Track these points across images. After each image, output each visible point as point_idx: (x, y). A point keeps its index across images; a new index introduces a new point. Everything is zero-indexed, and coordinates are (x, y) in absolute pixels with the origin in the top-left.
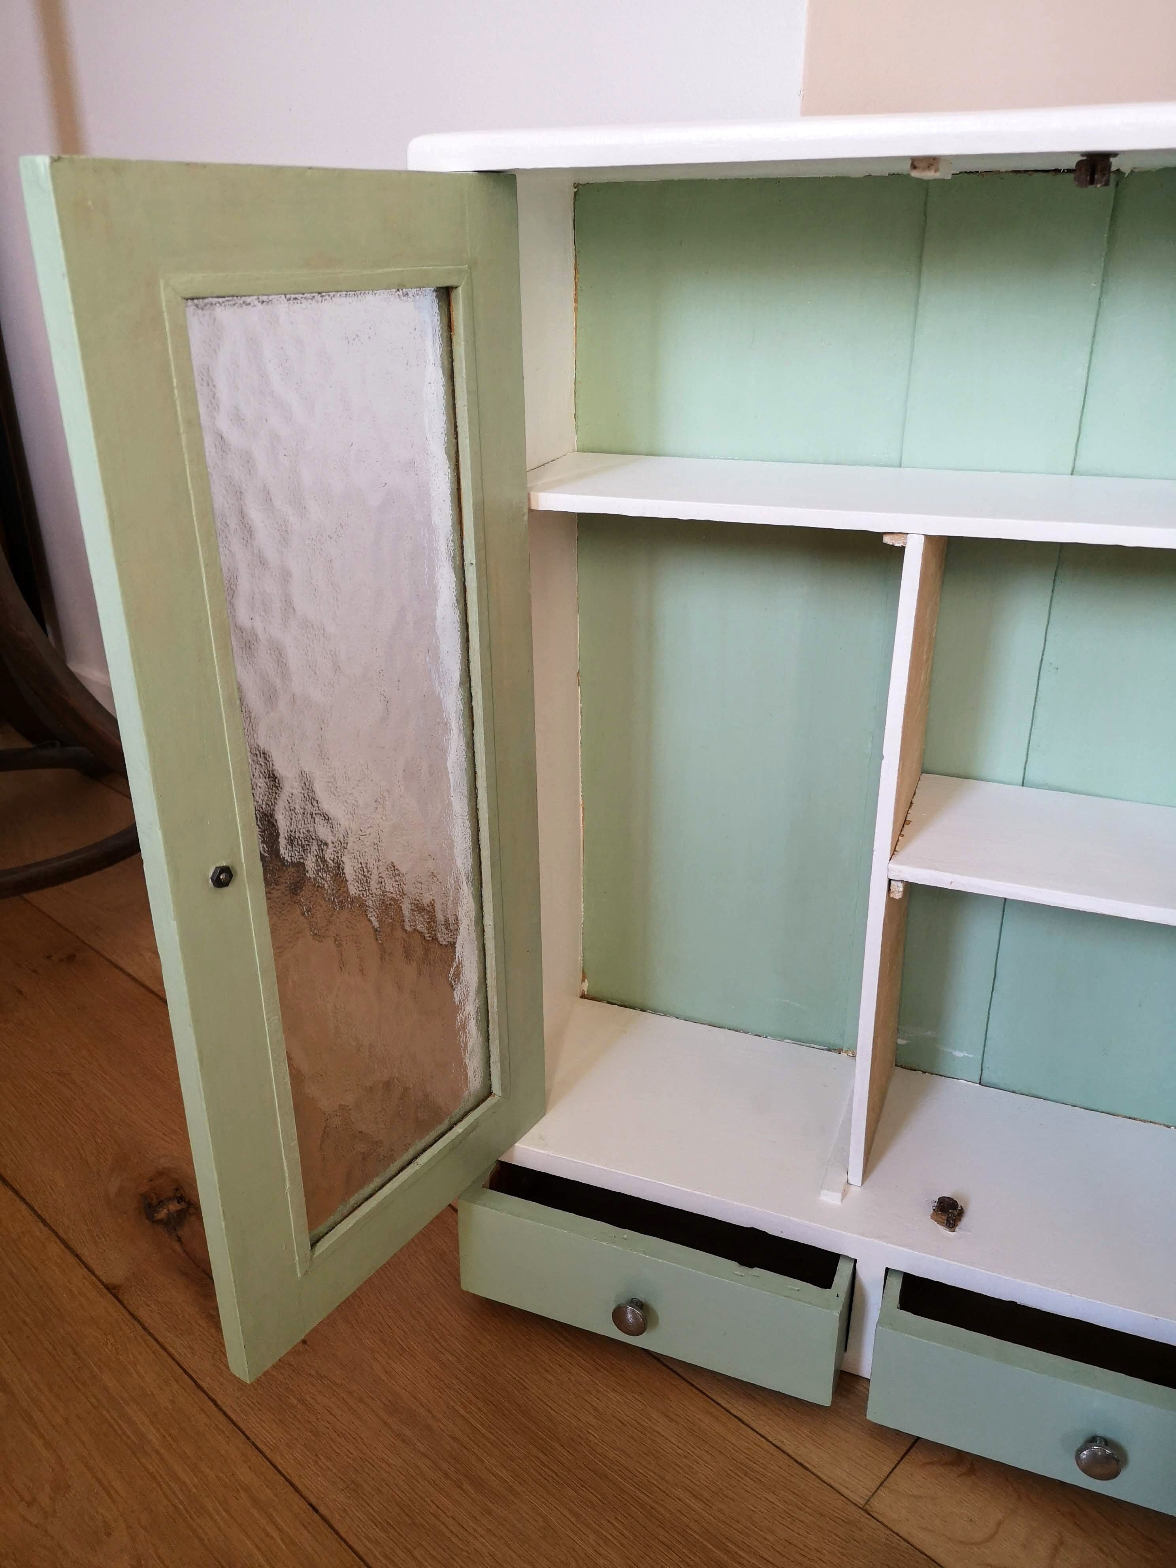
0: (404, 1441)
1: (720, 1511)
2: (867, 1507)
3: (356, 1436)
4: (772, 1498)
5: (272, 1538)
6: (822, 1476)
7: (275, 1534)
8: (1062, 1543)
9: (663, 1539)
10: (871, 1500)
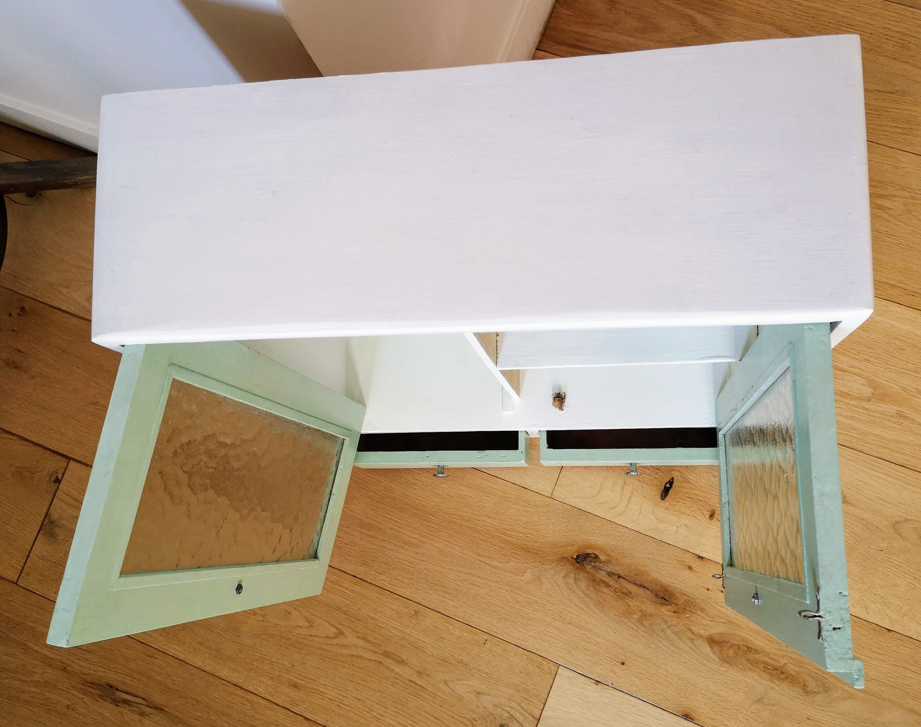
0: (372, 537)
1: (499, 519)
2: (552, 496)
3: (354, 543)
4: (517, 506)
5: (347, 593)
6: (533, 490)
7: (346, 591)
8: (625, 484)
9: (482, 539)
10: (554, 493)
